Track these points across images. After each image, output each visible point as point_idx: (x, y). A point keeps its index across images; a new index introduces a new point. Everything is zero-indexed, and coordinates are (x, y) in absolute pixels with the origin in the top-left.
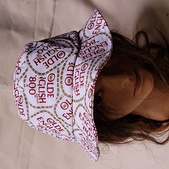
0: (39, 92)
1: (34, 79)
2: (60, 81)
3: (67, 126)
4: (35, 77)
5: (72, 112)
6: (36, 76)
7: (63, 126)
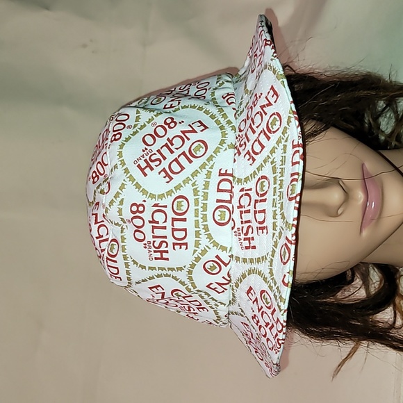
0: (154, 237)
1: (141, 209)
2: (201, 216)
3: (216, 305)
4: (143, 203)
5: (230, 281)
6: (145, 201)
7: (208, 303)
